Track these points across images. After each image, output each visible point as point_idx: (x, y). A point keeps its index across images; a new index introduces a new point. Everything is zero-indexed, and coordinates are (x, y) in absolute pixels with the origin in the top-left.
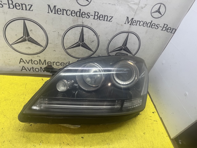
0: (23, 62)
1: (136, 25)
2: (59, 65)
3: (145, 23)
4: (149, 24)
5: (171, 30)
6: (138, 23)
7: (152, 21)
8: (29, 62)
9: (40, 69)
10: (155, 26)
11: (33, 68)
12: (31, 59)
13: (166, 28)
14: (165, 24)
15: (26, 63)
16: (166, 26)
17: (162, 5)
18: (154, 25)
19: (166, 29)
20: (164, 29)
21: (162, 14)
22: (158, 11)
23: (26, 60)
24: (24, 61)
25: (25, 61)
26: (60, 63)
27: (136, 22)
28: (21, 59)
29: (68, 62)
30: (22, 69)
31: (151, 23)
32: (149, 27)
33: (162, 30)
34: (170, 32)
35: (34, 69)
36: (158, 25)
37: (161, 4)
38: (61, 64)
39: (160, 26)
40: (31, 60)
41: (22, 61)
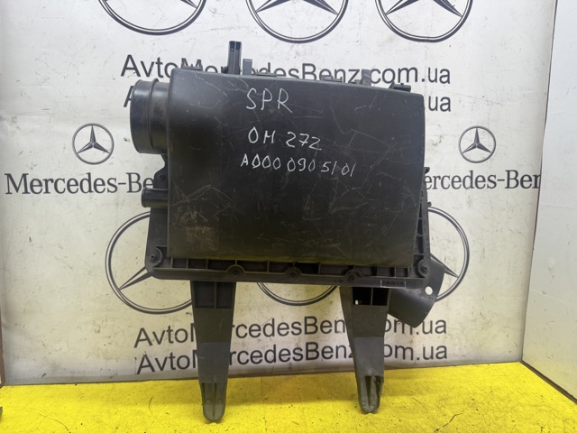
0: (147, 342)
1: (435, 188)
2: (246, 334)
3: (456, 179)
4: (468, 180)
5: (530, 180)
6: (438, 181)
7: (472, 172)
8: (161, 339)
9: (191, 357)
10: (484, 181)
11: (172, 357)
12: (169, 327)
13: (515, 179)
14: (509, 172)
15: (155, 343)
16: (513, 175)
17: (480, 130)
18: (480, 179)
19: (517, 181)
20: (513, 183)
21: (491, 150)
22: (477, 145)
23: (154, 333)
24: (147, 339)
25: (151, 337)
26: (248, 327)
27: (431, 181)
28: (142, 330)
29: (271, 322)
30: (141, 367)
31: (471, 178)
32: (472, 187)
33: (508, 187)
34: (533, 185)
35: (175, 361)
36: (492, 178)
37: (477, 127)
38: (250, 330)
39: (497, 178)
40: (170, 331)
41: (143, 337)
